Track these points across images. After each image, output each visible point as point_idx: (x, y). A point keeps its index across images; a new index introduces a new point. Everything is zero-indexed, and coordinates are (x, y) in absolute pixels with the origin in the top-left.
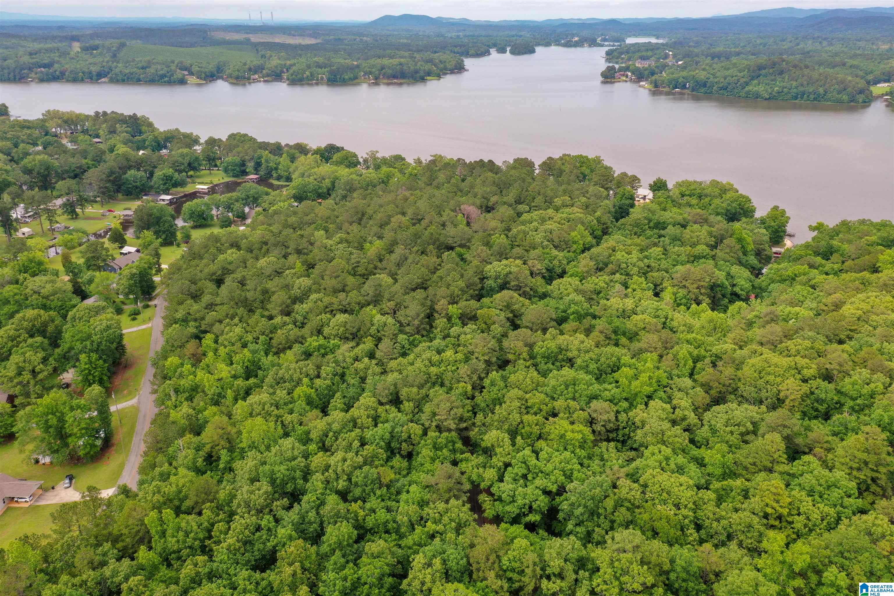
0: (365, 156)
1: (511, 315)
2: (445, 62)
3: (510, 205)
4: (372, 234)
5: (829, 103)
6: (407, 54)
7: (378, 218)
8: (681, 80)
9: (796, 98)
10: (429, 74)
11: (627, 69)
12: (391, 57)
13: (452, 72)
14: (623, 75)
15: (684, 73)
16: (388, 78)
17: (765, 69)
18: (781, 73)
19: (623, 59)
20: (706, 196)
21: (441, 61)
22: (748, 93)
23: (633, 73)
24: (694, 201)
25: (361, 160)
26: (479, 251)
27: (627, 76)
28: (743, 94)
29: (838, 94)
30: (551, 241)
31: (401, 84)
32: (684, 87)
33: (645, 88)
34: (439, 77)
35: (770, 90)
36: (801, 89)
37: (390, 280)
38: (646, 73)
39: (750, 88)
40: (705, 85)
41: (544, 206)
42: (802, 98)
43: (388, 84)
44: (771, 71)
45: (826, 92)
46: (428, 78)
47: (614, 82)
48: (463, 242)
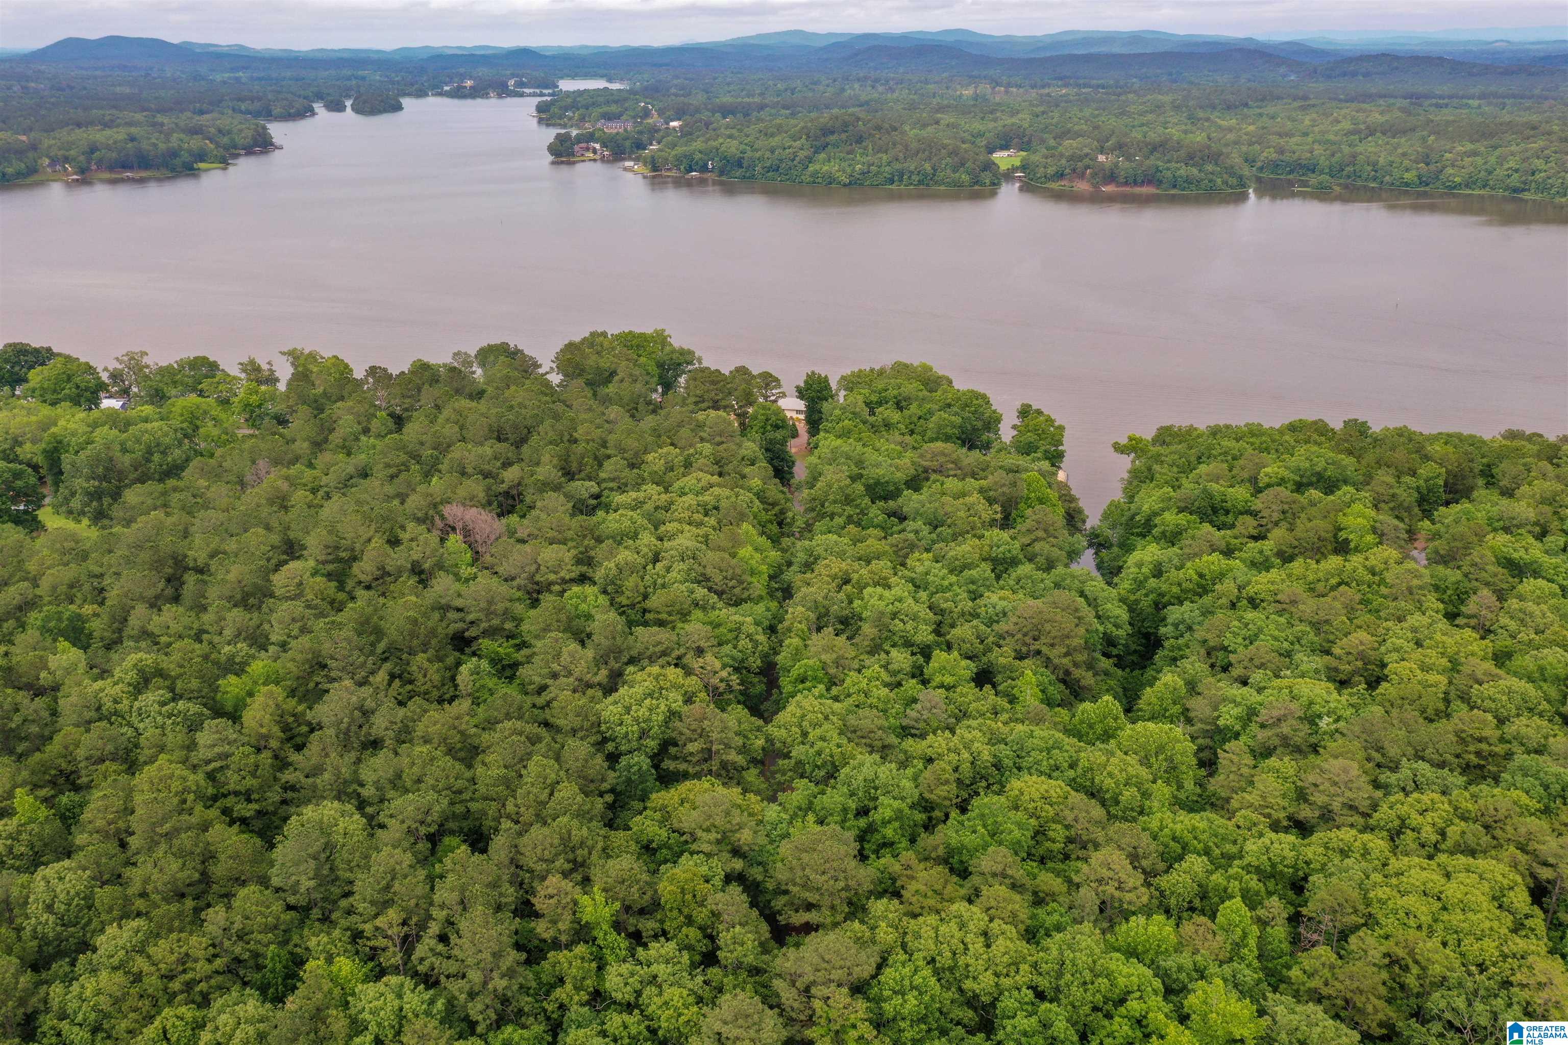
0: (113, 365)
1: (738, 865)
2: (229, 132)
3: (557, 488)
4: (228, 633)
5: (942, 188)
6: (139, 116)
7: (231, 577)
8: (698, 156)
9: (892, 181)
10: (202, 157)
11: (591, 137)
12: (107, 125)
13: (249, 151)
14: (588, 149)
15: (698, 144)
16: (111, 168)
17: (833, 133)
18: (860, 140)
19: (570, 119)
20: (908, 399)
21: (220, 131)
22: (814, 175)
23: (604, 145)
24: (895, 416)
25: (105, 377)
26: (565, 658)
27: (595, 151)
28: (806, 178)
29: (954, 172)
30: (703, 580)
31: (142, 181)
32: (704, 169)
33: (636, 173)
34: (224, 163)
35: (849, 170)
36: (897, 166)
37: (355, 822)
38: (628, 144)
39: (817, 167)
40: (740, 165)
41: (629, 475)
42: (901, 180)
43: (113, 182)
44: (844, 136)
45: (935, 170)
46: (202, 165)
47: (574, 163)
48: (496, 622)
